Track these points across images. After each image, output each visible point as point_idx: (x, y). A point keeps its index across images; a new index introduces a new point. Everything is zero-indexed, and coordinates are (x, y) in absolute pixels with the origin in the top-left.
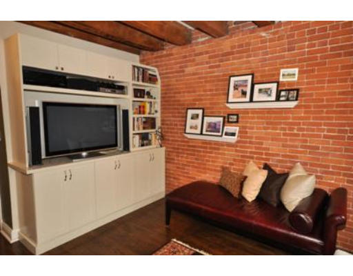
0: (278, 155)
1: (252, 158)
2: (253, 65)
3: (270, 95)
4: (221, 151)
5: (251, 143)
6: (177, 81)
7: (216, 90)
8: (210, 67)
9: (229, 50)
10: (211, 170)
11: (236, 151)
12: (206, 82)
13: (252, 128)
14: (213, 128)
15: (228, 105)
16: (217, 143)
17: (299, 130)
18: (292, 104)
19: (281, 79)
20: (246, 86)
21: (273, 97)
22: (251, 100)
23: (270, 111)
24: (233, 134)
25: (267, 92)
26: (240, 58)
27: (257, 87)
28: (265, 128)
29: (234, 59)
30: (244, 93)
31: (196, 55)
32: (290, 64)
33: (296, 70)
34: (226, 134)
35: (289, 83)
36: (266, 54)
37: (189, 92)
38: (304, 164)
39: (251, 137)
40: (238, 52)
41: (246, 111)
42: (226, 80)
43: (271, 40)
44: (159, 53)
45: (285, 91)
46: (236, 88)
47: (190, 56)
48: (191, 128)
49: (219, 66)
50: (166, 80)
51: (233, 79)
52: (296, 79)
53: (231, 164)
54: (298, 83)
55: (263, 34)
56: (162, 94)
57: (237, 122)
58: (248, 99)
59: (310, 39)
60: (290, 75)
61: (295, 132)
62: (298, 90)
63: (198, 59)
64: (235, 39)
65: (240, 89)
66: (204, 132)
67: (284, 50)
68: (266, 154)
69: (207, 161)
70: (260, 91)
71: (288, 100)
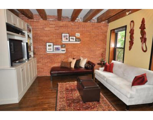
0: (76, 55)
1: (70, 57)
2: (69, 31)
3: (74, 40)
4: (60, 56)
5: (69, 53)
6: (41, 32)
7: (57, 37)
8: (55, 29)
9: (62, 25)
10: (57, 63)
11: (65, 56)
12: (53, 34)
13: (69, 49)
14: (57, 49)
15: (62, 42)
16: (58, 54)
17: (81, 49)
18: (79, 42)
19: (76, 36)
20: (67, 37)
21: (75, 40)
22: (69, 41)
23: (74, 44)
24: (64, 51)
25: (73, 39)
26: (65, 28)
27: (70, 37)
28: (73, 49)
29: (63, 28)
30: (67, 39)
31: (50, 24)
32: (78, 32)
33: (79, 34)
34: (62, 51)
35: (78, 37)
36: (72, 29)
37: (46, 37)
38: (82, 57)
39: (69, 51)
40: (65, 27)
41: (67, 44)
42: (61, 34)
43: (74, 25)
44: (32, 20)
45: (77, 39)
46: (64, 37)
47: (48, 24)
48: (49, 49)
49: (58, 30)
50: (35, 31)
51: (63, 34)
52: (79, 36)
53: (63, 60)
54: (80, 37)
55: (72, 23)
56: (33, 36)
57: (65, 47)
58: (68, 40)
59: (82, 27)
60: (78, 35)
61: (80, 49)
62: (80, 39)
63: (51, 26)
64: (64, 22)
65: (66, 37)
66: (54, 51)
67: (76, 29)
68: (73, 55)
69: (55, 60)
70: (71, 38)
71: (78, 41)
